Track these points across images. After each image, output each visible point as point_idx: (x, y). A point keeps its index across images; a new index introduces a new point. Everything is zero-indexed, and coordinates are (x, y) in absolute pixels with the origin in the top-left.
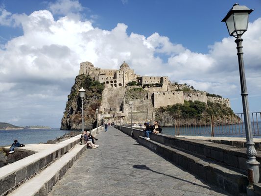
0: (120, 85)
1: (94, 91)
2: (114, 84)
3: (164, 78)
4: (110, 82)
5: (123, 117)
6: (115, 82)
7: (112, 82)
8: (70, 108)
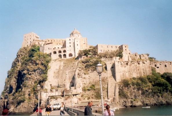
0: (71, 55)
1: (38, 64)
2: (62, 54)
3: (124, 47)
4: (57, 52)
5: (76, 95)
6: (65, 51)
7: (60, 52)
8: (9, 86)
